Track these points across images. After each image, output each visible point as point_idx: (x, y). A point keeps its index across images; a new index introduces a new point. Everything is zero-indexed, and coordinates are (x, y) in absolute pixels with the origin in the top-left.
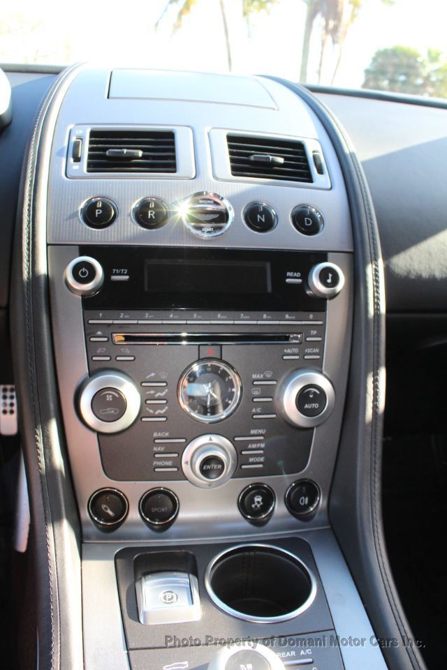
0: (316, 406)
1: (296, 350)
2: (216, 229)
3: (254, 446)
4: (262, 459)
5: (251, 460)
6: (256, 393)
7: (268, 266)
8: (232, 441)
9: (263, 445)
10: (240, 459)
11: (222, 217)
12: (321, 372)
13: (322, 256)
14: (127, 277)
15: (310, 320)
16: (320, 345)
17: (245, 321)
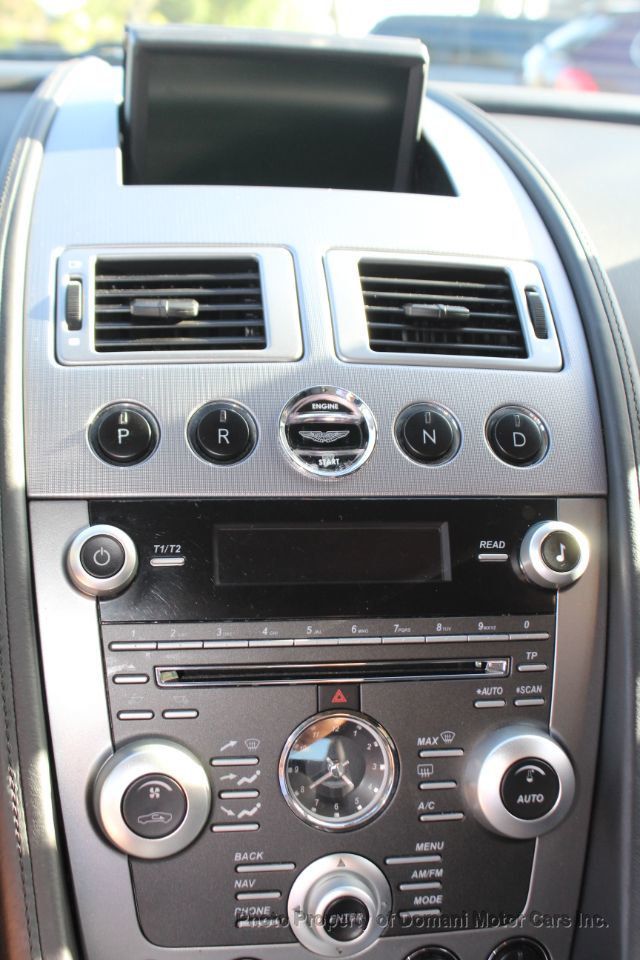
0: (539, 798)
1: (498, 690)
2: (345, 460)
3: (423, 874)
4: (438, 900)
5: (418, 901)
6: (425, 774)
7: (444, 529)
8: (381, 866)
9: (439, 873)
10: (398, 901)
11: (356, 435)
12: (547, 731)
13: (545, 508)
14: (179, 561)
15: (527, 632)
16: (545, 678)
17: (402, 636)
